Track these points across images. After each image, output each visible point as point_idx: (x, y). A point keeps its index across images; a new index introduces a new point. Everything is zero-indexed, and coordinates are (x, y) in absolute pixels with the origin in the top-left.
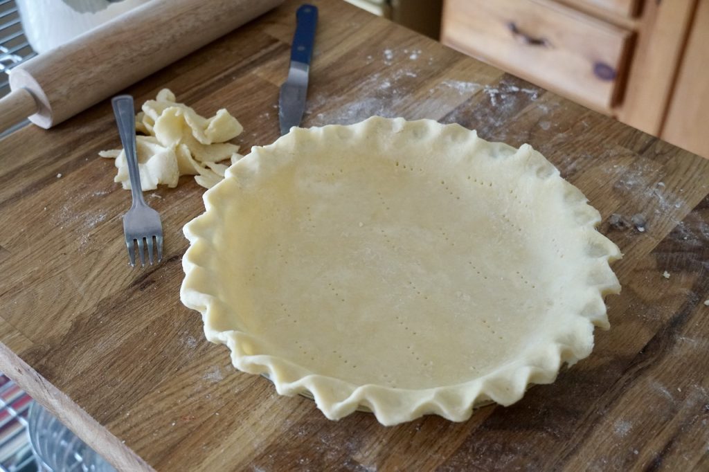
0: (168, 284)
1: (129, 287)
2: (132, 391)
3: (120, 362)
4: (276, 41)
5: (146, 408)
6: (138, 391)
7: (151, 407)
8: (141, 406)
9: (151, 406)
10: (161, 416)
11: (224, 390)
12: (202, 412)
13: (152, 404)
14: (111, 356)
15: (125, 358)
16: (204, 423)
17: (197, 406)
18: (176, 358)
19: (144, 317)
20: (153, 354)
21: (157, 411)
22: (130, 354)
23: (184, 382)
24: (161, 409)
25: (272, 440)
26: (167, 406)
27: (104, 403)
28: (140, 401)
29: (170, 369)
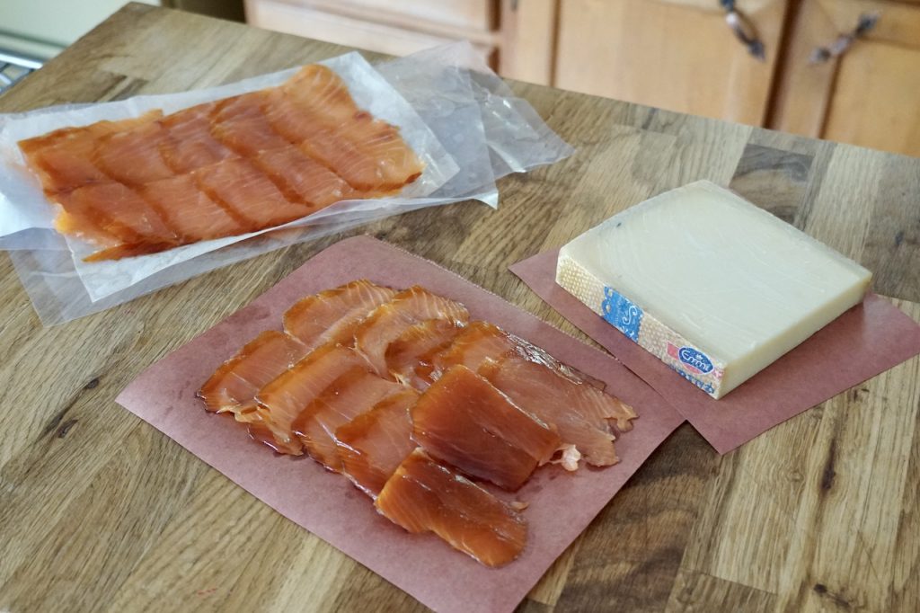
0: (99, 420)
1: (41, 437)
2: (103, 579)
3: (70, 542)
4: (124, 77)
5: (137, 594)
6: (114, 576)
7: (143, 592)
8: (127, 595)
9: (142, 590)
10: (163, 600)
11: (243, 538)
12: (222, 577)
13: (143, 587)
14: (52, 538)
15: (75, 535)
16: (232, 590)
17: (212, 571)
18: (153, 515)
19: (80, 472)
20: (115, 518)
21: (154, 595)
22: (81, 528)
23: (180, 543)
24: (158, 591)
25: (340, 586)
26: (167, 584)
27: (67, 605)
28: (123, 588)
29: (151, 532)
